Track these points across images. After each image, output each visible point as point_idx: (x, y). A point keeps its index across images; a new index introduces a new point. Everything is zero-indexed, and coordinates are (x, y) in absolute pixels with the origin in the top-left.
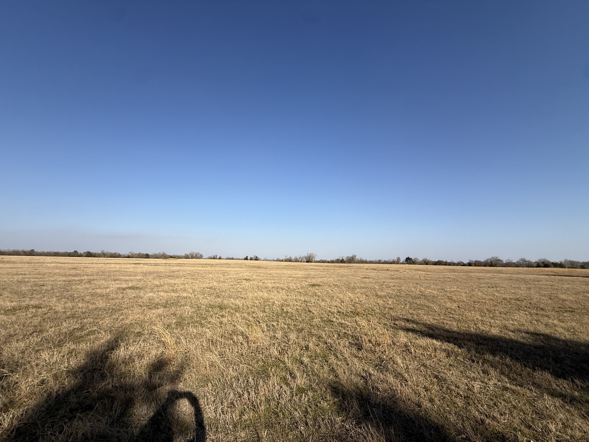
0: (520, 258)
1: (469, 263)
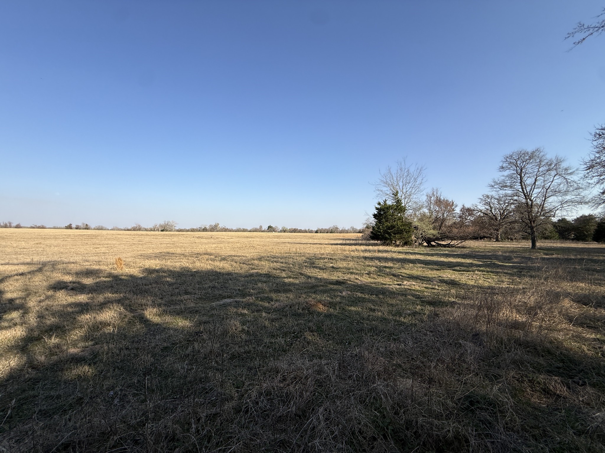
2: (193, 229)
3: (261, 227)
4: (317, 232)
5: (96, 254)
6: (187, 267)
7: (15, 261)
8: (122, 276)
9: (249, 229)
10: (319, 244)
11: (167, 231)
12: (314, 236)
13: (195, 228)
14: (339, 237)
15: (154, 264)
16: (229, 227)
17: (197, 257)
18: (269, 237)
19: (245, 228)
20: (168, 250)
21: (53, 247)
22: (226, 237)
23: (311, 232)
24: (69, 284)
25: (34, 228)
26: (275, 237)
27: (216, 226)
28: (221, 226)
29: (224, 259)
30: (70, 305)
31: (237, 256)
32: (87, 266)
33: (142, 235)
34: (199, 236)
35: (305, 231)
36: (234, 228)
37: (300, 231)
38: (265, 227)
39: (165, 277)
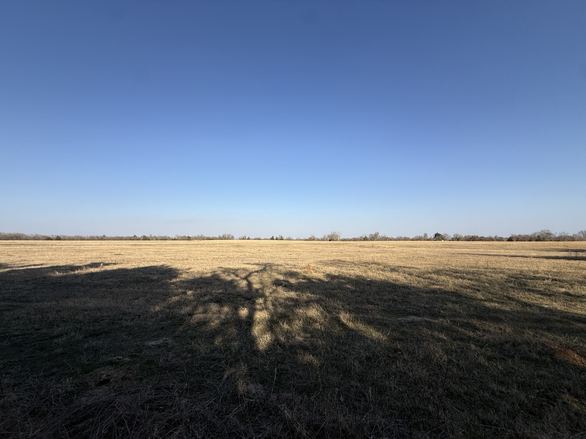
0: (580, 230)
1: (511, 237)
2: (355, 238)
3: (426, 235)
4: (510, 240)
5: (291, 259)
6: (361, 276)
7: (252, 262)
8: (313, 279)
9: (411, 237)
10: (522, 256)
11: (333, 240)
12: (506, 245)
13: (356, 237)
14: (556, 247)
15: (332, 270)
16: (389, 236)
17: (366, 266)
18: (437, 246)
19: (407, 237)
20: (339, 258)
21: (267, 253)
22: (387, 246)
23: (501, 239)
24: (283, 282)
25: (255, 239)
26: (445, 246)
27: (376, 235)
28: (381, 235)
29: (393, 270)
30: (288, 299)
31: (407, 267)
32: (288, 268)
33: (316, 244)
34: (361, 245)
35: (491, 239)
36: (395, 237)
37: (482, 239)
38: (431, 235)
39: (345, 283)
